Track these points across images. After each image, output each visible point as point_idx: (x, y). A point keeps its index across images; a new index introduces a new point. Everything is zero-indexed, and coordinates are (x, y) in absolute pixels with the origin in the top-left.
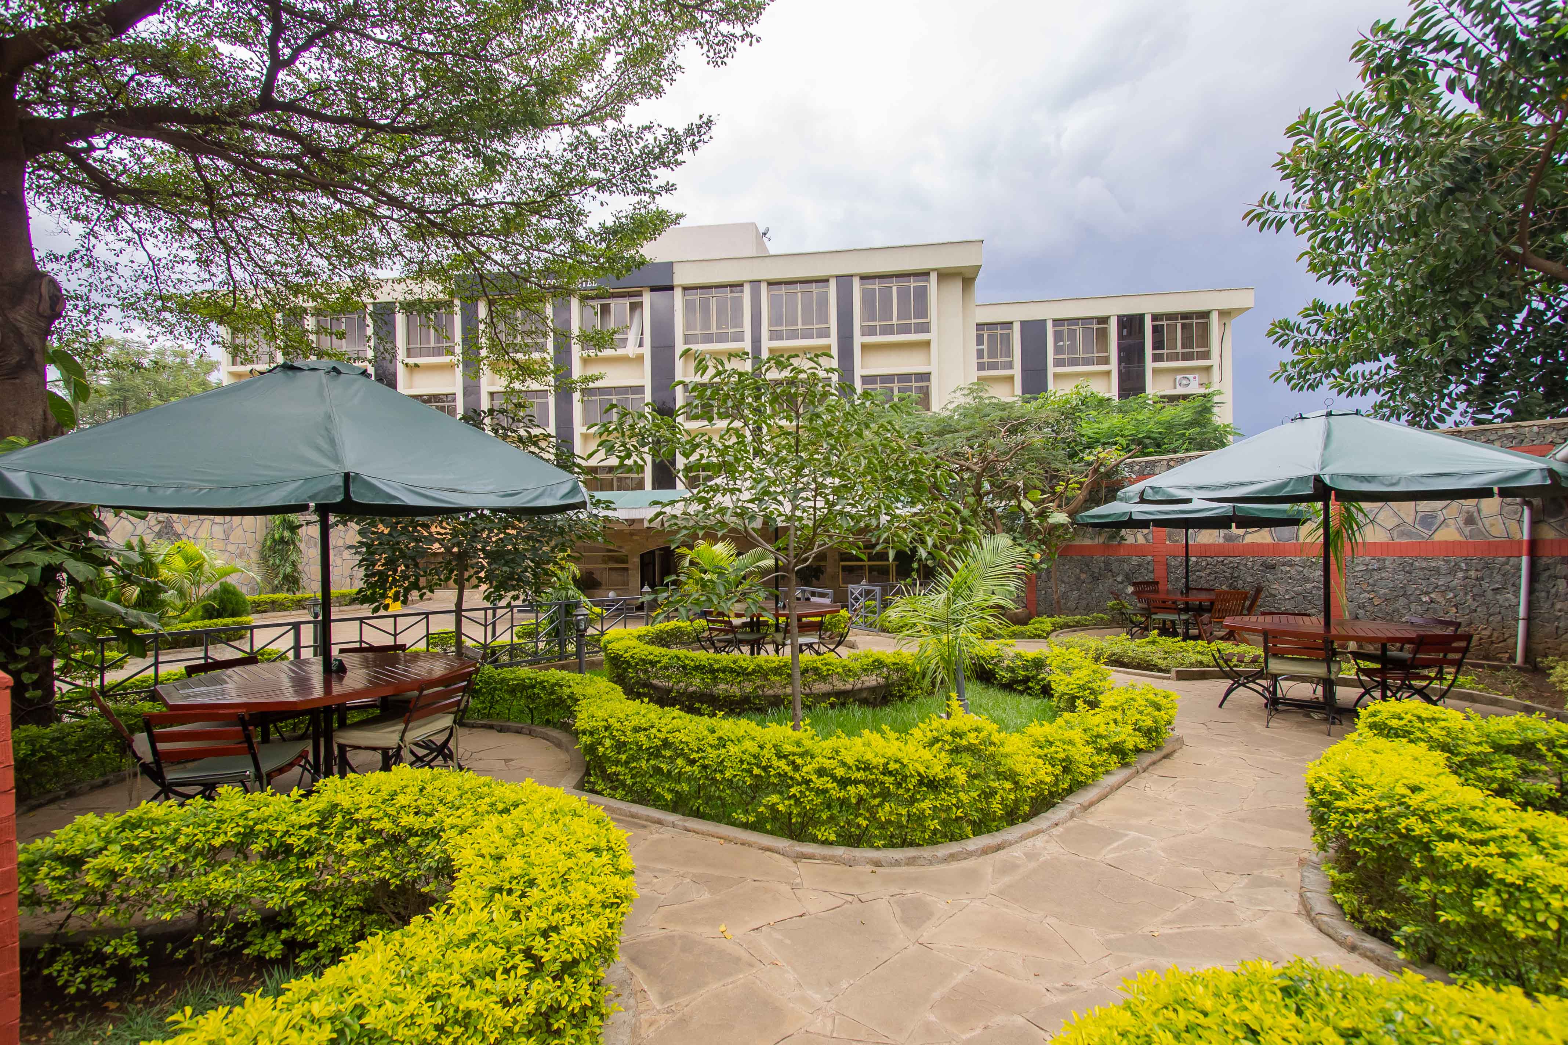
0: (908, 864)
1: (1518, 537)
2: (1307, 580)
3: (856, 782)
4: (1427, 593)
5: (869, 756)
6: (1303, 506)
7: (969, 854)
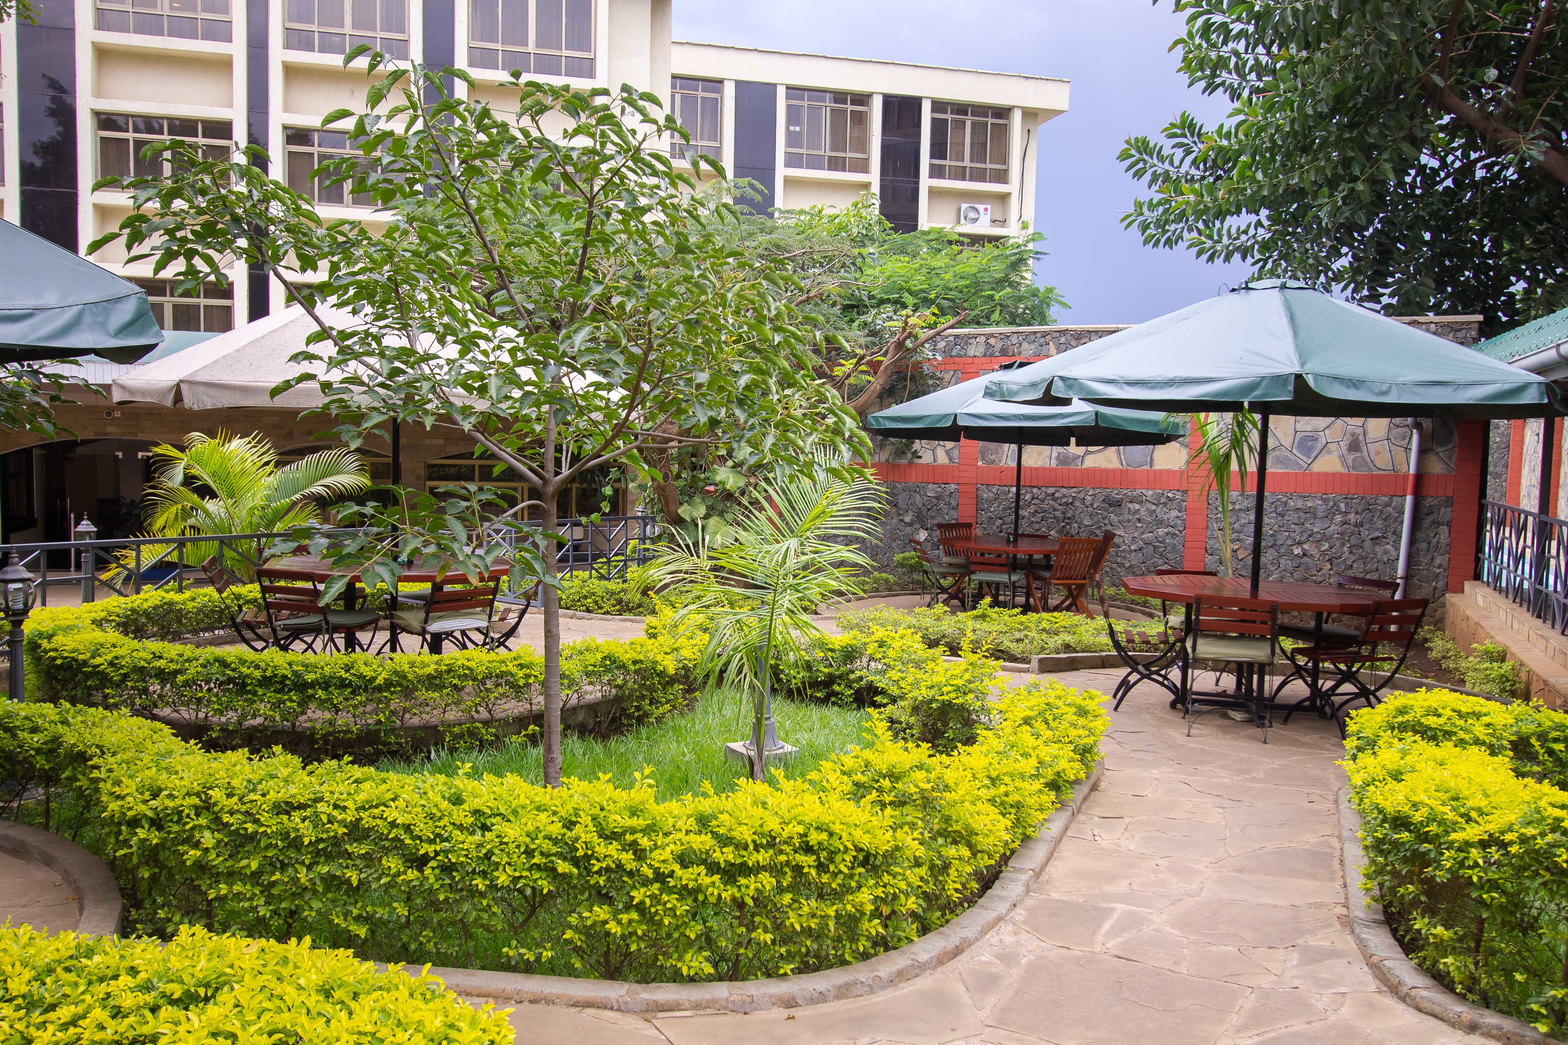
0: (837, 997)
1: (1404, 470)
2: (1160, 523)
3: (758, 869)
4: (1300, 543)
5: (773, 824)
6: (1179, 418)
7: (919, 969)
